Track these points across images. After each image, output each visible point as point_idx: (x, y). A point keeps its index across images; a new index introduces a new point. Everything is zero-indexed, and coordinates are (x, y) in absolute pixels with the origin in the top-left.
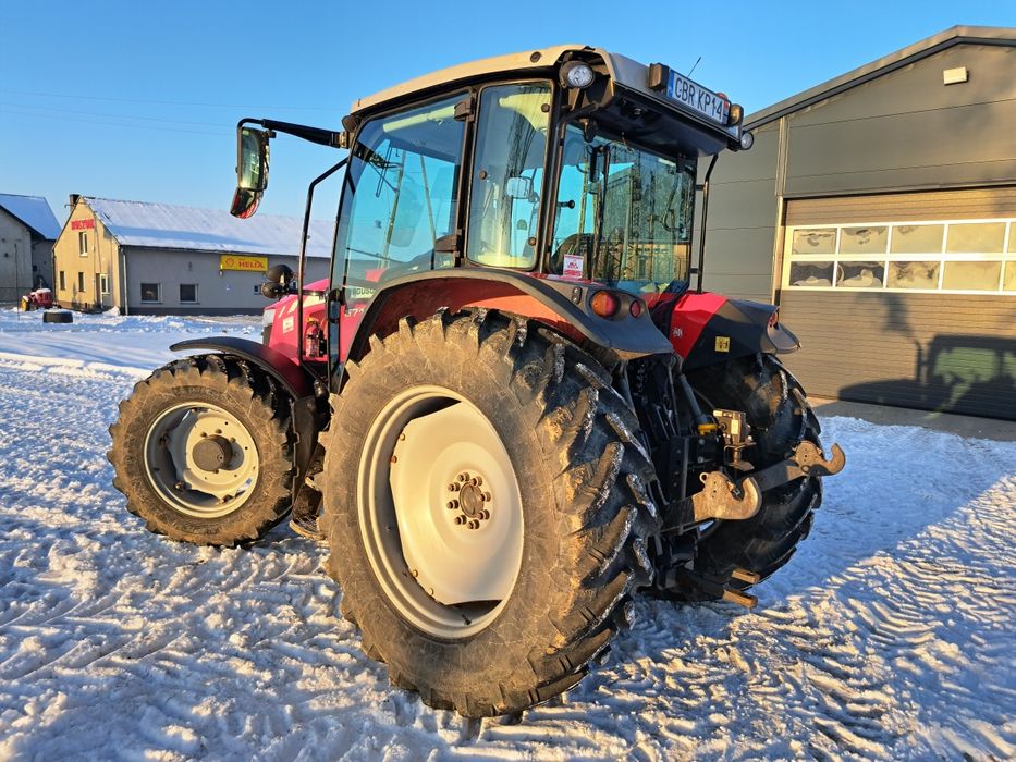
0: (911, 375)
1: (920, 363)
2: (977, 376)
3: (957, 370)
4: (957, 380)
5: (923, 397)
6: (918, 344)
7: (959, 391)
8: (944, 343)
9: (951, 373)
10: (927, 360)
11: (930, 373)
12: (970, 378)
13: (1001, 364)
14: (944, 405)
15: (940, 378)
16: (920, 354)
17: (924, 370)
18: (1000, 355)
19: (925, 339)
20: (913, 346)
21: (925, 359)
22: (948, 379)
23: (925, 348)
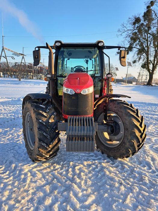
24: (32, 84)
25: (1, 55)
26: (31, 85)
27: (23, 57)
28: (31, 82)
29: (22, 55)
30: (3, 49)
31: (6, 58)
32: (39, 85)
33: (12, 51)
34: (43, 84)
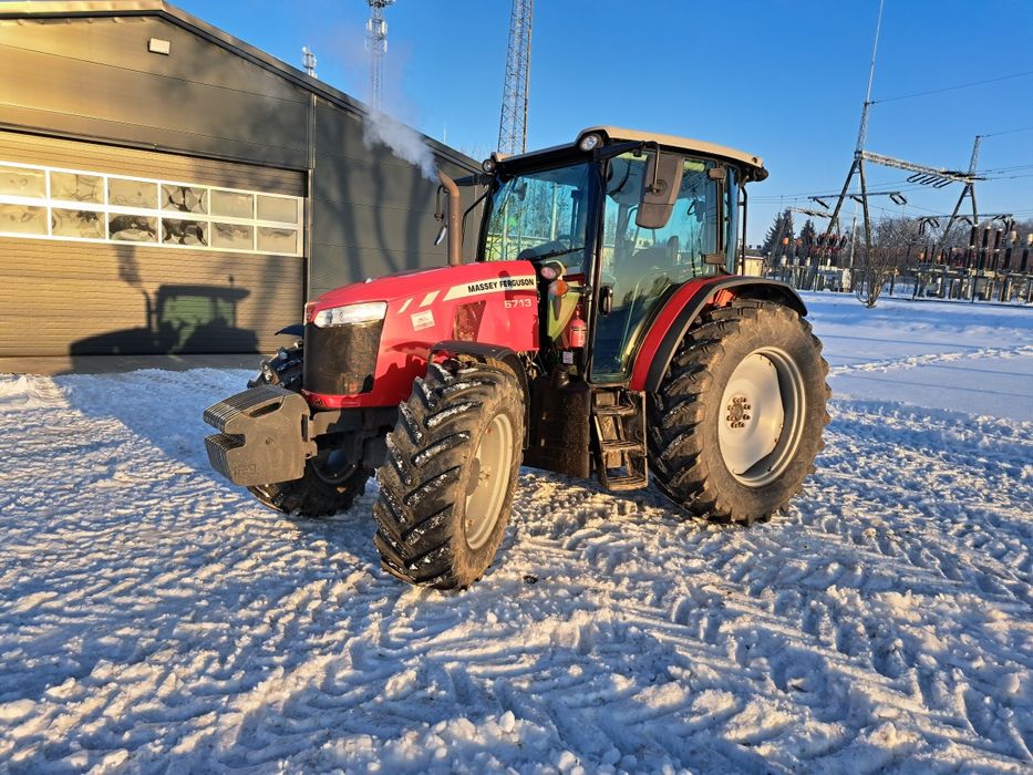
0: (142, 323)
1: (149, 312)
2: (199, 320)
3: (182, 316)
4: (183, 324)
5: (156, 343)
6: (145, 293)
7: (186, 334)
8: (168, 292)
9: (178, 319)
10: (155, 307)
11: (159, 320)
12: (194, 322)
13: (216, 309)
14: (175, 348)
15: (169, 324)
16: (148, 304)
17: (154, 319)
18: (214, 301)
19: (152, 288)
20: (142, 297)
21: (153, 307)
22: (176, 324)
23: (152, 297)
24: (922, 326)
25: (845, 189)
26: (913, 329)
27: (969, 188)
28: (921, 313)
29: (961, 175)
30: (857, 164)
31: (864, 203)
32: (959, 332)
33: (903, 166)
34: (982, 329)
